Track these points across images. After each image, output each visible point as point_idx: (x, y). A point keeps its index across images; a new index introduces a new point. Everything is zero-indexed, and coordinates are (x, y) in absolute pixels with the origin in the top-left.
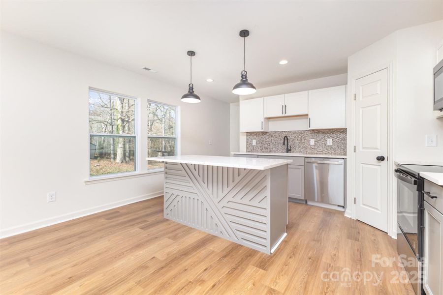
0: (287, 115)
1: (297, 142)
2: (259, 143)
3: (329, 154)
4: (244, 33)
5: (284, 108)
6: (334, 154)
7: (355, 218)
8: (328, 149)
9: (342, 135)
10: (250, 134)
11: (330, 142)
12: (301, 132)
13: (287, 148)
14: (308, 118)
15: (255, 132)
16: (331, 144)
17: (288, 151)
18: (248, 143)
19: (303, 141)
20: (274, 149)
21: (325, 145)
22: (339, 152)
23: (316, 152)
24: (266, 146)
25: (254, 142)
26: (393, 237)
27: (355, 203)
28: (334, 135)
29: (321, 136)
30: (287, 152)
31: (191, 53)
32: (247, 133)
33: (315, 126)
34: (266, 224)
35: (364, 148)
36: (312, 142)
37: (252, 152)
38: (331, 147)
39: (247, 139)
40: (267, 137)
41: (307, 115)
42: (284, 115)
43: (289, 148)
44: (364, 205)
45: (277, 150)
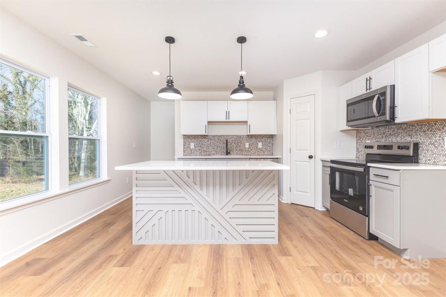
0: (230, 120)
1: (235, 145)
2: (198, 147)
3: (259, 155)
4: (242, 40)
5: (228, 114)
6: (263, 155)
7: (289, 202)
8: (259, 151)
9: (269, 140)
10: (187, 137)
11: (260, 145)
12: (238, 136)
13: (227, 151)
14: (247, 124)
15: (193, 135)
16: (261, 147)
17: (228, 153)
18: (185, 147)
19: (239, 144)
20: (213, 152)
21: (257, 147)
22: (266, 153)
23: (250, 153)
24: (205, 149)
25: (192, 146)
26: (320, 210)
27: (290, 191)
28: (263, 140)
29: (254, 140)
30: (227, 155)
31: (170, 40)
32: (184, 135)
33: (253, 132)
34: (274, 218)
35: (297, 150)
36: (247, 145)
37: (190, 155)
38: (261, 149)
39: (184, 142)
40: (206, 140)
41: (246, 122)
42: (227, 120)
43: (229, 151)
44: (297, 191)
45: (217, 153)
